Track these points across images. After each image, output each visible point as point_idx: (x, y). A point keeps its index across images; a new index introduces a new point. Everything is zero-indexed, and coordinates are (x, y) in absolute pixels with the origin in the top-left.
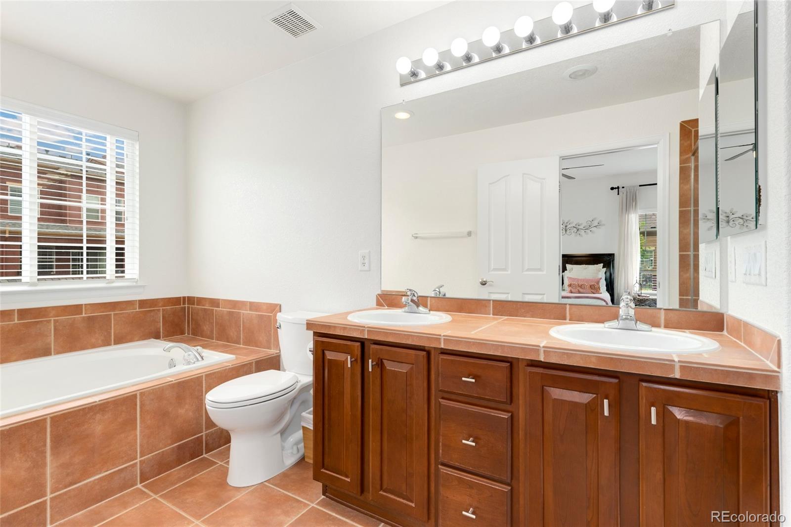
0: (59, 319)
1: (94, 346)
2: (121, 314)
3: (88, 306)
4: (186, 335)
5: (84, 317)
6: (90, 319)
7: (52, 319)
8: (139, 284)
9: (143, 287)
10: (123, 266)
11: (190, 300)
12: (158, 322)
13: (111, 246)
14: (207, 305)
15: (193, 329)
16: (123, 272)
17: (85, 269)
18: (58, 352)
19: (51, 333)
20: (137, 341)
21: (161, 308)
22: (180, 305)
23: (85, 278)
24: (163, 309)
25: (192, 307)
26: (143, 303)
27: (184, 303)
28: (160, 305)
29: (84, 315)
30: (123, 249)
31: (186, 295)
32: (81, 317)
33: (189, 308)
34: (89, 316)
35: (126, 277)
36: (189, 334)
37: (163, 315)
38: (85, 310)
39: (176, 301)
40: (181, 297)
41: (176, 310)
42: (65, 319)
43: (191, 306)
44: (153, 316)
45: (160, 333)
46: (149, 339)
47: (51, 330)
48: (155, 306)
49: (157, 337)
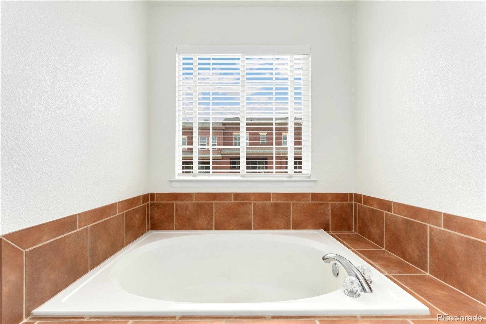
0: (257, 203)
1: (278, 228)
2: (298, 204)
3: (275, 195)
4: (353, 231)
5: (272, 203)
6: (276, 205)
7: (253, 202)
8: (312, 179)
9: (315, 181)
10: (300, 163)
11: (357, 197)
12: (327, 215)
13: (291, 147)
14: (375, 206)
15: (359, 227)
16: (300, 168)
17: (274, 165)
18: (256, 229)
19: (251, 213)
20: (310, 229)
21: (330, 202)
22: (348, 201)
23: (274, 173)
24: (331, 203)
25: (358, 205)
26: (315, 196)
27: (351, 200)
28: (329, 199)
29: (272, 202)
30: (301, 149)
31: (353, 192)
32: (270, 203)
33: (355, 205)
34: (275, 203)
35: (303, 173)
36: (355, 231)
37: (331, 208)
38: (273, 198)
39: (343, 197)
40: (348, 193)
41: (343, 205)
42: (260, 203)
43: (357, 203)
44: (323, 209)
45: (329, 225)
46: (320, 229)
47: (251, 211)
48: (325, 200)
49: (326, 229)
